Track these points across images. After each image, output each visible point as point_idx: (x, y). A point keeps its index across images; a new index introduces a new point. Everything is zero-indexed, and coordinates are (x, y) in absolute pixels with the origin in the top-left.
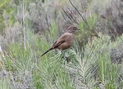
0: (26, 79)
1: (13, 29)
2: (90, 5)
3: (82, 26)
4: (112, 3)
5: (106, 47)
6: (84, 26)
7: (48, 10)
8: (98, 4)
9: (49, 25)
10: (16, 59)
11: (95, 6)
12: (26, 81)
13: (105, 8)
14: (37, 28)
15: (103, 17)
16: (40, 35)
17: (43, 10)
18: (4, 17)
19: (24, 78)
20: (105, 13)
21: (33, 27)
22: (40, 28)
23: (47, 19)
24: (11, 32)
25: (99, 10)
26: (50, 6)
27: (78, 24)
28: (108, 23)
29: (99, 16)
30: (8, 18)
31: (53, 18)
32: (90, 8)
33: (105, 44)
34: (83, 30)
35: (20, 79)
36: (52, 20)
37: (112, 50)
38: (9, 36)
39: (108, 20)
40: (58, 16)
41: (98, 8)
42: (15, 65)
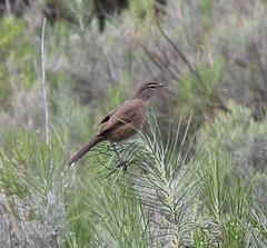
0: (50, 212)
1: (30, 96)
2: (210, 36)
3: (189, 86)
4: (260, 31)
5: (241, 135)
6: (194, 86)
7: (113, 49)
8: (229, 33)
9: (114, 83)
10: (26, 168)
11: (221, 39)
12: (50, 218)
13: (243, 41)
14: (89, 93)
15: (241, 64)
16: (94, 107)
17: (101, 50)
18: (10, 69)
19: (46, 210)
20: (244, 53)
21: (76, 90)
22: (95, 92)
23: (109, 72)
24: (24, 102)
25: (231, 47)
26: (117, 39)
28: (252, 78)
29: (231, 62)
30: (19, 71)
31: (123, 68)
32: (210, 42)
33: (239, 129)
34: (191, 95)
35: (37, 213)
36: (121, 72)
37: (256, 141)
38: (22, 111)
39: (253, 71)
40: (134, 64)
41: (227, 44)
42: (23, 182)
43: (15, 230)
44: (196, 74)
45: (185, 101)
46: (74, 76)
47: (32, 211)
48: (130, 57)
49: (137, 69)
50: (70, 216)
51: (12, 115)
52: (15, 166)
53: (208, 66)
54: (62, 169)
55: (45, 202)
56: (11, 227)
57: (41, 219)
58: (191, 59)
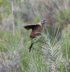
0: (15, 57)
1: (8, 20)
3: (59, 16)
6: (61, 16)
9: (35, 15)
10: (7, 43)
12: (15, 59)
17: (31, 5)
19: (13, 57)
21: (23, 18)
22: (29, 18)
23: (33, 12)
24: (6, 21)
26: (36, 1)
27: (56, 15)
30: (4, 12)
34: (59, 19)
35: (10, 57)
40: (41, 9)
42: (6, 47)
43: (3, 63)
44: (61, 12)
45: (58, 21)
46: (22, 13)
47: (9, 57)
48: (40, 7)
49: (42, 11)
50: (21, 58)
51: (2, 26)
52: (3, 42)
53: (65, 10)
54: (18, 43)
55: (13, 54)
56: (2, 62)
57: (12, 59)
58: (60, 7)
